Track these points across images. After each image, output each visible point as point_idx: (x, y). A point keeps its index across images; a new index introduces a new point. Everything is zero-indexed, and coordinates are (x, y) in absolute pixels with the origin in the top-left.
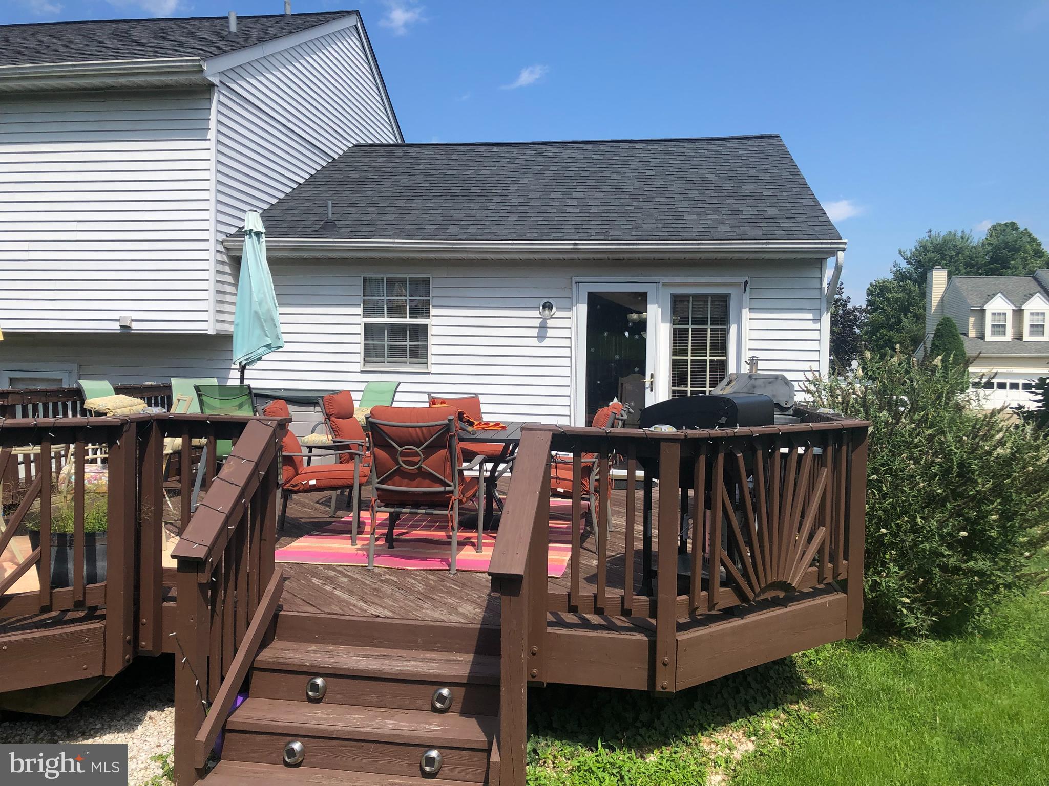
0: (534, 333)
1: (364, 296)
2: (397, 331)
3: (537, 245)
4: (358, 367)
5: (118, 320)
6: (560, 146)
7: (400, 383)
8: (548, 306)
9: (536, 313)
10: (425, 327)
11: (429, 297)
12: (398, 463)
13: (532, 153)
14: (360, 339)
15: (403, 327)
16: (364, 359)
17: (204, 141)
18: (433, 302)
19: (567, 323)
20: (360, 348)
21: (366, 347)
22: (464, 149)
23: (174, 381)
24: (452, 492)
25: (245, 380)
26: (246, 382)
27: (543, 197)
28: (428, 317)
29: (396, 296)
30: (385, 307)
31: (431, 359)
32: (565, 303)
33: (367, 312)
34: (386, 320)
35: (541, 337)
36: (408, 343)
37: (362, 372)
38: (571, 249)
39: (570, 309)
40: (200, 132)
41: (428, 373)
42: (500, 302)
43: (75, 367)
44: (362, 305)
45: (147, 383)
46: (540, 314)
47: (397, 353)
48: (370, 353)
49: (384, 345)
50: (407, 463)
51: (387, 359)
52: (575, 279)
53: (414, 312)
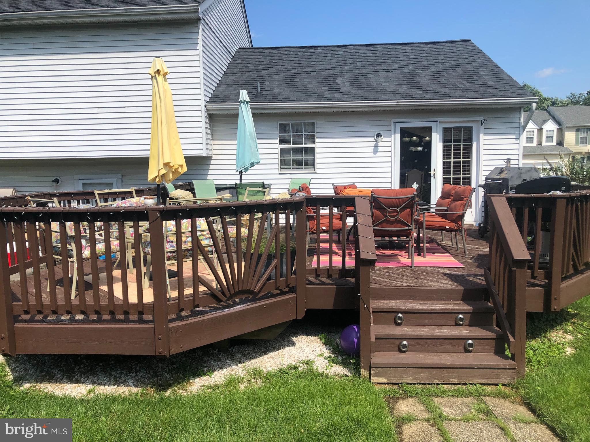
0: (372, 150)
1: (279, 133)
2: (297, 152)
3: (378, 103)
4: (277, 172)
6: (365, 47)
7: (311, 179)
8: (379, 135)
9: (372, 139)
10: (313, 149)
11: (315, 132)
12: (386, 216)
13: (342, 52)
14: (278, 156)
15: (301, 149)
16: (281, 167)
17: (195, 51)
18: (317, 135)
19: (389, 144)
20: (278, 161)
21: (282, 161)
22: (303, 50)
23: (194, 182)
24: (411, 229)
25: (242, 180)
26: (243, 181)
27: (364, 76)
28: (315, 143)
29: (295, 133)
30: (291, 139)
31: (317, 166)
32: (388, 133)
33: (283, 140)
34: (292, 146)
35: (375, 152)
36: (304, 158)
37: (279, 174)
38: (397, 105)
39: (391, 136)
40: (193, 46)
42: (353, 134)
43: (119, 176)
44: (279, 138)
45: (179, 183)
46: (375, 139)
47: (299, 163)
48: (284, 164)
49: (303, 159)
50: (391, 216)
51: (292, 166)
52: (393, 121)
53: (307, 141)
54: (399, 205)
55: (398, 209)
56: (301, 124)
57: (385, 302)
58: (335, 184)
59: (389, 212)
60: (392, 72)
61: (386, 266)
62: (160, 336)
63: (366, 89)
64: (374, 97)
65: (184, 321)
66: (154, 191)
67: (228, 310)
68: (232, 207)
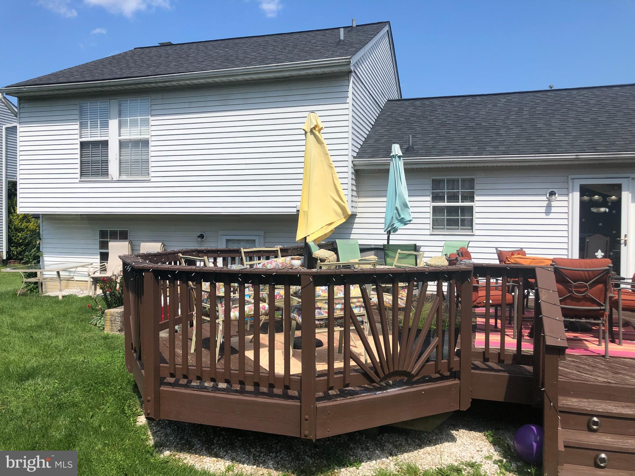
0: (543, 210)
1: (432, 190)
2: (452, 210)
3: (552, 157)
4: (428, 232)
5: (296, 207)
7: (470, 241)
8: (552, 194)
9: (544, 198)
10: (471, 208)
11: (474, 189)
13: (505, 100)
14: (430, 215)
15: (457, 207)
16: (433, 227)
17: (344, 104)
18: (476, 192)
19: (565, 204)
20: (430, 221)
21: (433, 220)
22: (459, 99)
23: (337, 241)
24: (604, 310)
27: (533, 127)
28: (474, 202)
29: (450, 189)
30: (446, 196)
31: (475, 227)
32: (565, 191)
33: (436, 198)
34: (446, 204)
35: (548, 212)
36: (460, 217)
37: (431, 235)
38: (576, 158)
39: (568, 195)
40: (343, 99)
41: (473, 235)
42: (520, 192)
43: (262, 233)
44: (431, 195)
46: (547, 198)
47: (453, 223)
48: (436, 224)
49: (459, 219)
50: (577, 292)
51: (446, 227)
52: (571, 177)
53: (464, 199)
54: (588, 279)
55: (587, 284)
56: (458, 181)
57: (574, 400)
58: (499, 249)
59: (576, 287)
60: (568, 121)
61: (570, 353)
62: (307, 417)
63: (536, 140)
64: (546, 150)
65: (333, 401)
66: (298, 250)
67: (381, 393)
68: (389, 274)
